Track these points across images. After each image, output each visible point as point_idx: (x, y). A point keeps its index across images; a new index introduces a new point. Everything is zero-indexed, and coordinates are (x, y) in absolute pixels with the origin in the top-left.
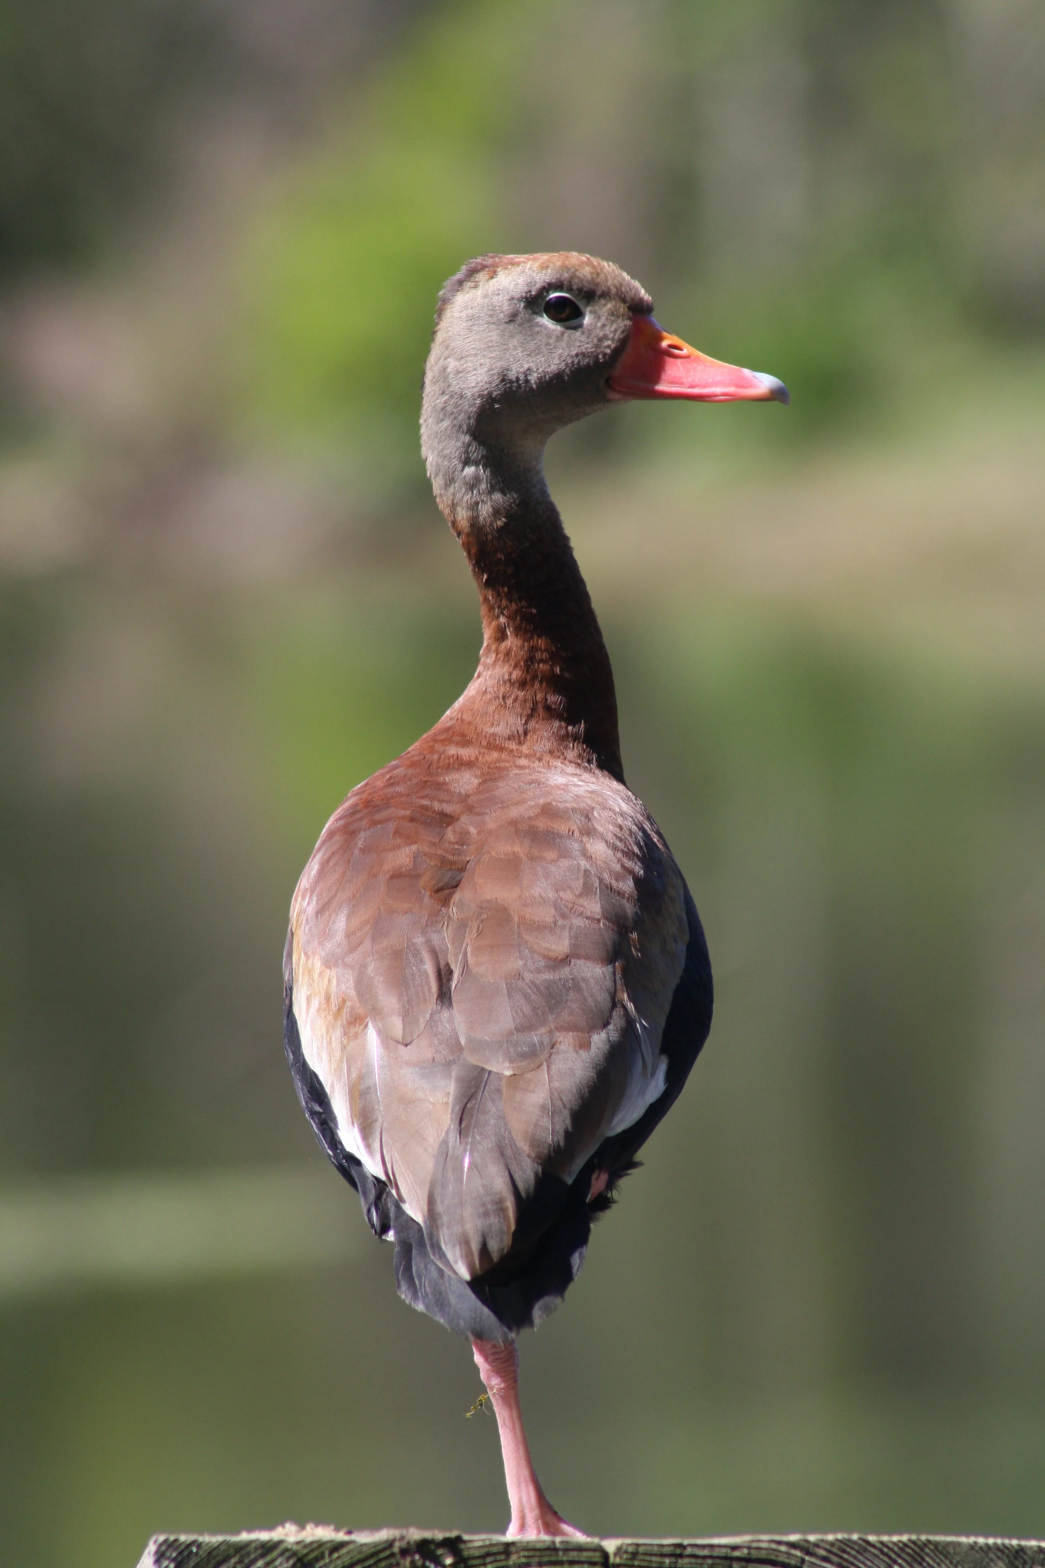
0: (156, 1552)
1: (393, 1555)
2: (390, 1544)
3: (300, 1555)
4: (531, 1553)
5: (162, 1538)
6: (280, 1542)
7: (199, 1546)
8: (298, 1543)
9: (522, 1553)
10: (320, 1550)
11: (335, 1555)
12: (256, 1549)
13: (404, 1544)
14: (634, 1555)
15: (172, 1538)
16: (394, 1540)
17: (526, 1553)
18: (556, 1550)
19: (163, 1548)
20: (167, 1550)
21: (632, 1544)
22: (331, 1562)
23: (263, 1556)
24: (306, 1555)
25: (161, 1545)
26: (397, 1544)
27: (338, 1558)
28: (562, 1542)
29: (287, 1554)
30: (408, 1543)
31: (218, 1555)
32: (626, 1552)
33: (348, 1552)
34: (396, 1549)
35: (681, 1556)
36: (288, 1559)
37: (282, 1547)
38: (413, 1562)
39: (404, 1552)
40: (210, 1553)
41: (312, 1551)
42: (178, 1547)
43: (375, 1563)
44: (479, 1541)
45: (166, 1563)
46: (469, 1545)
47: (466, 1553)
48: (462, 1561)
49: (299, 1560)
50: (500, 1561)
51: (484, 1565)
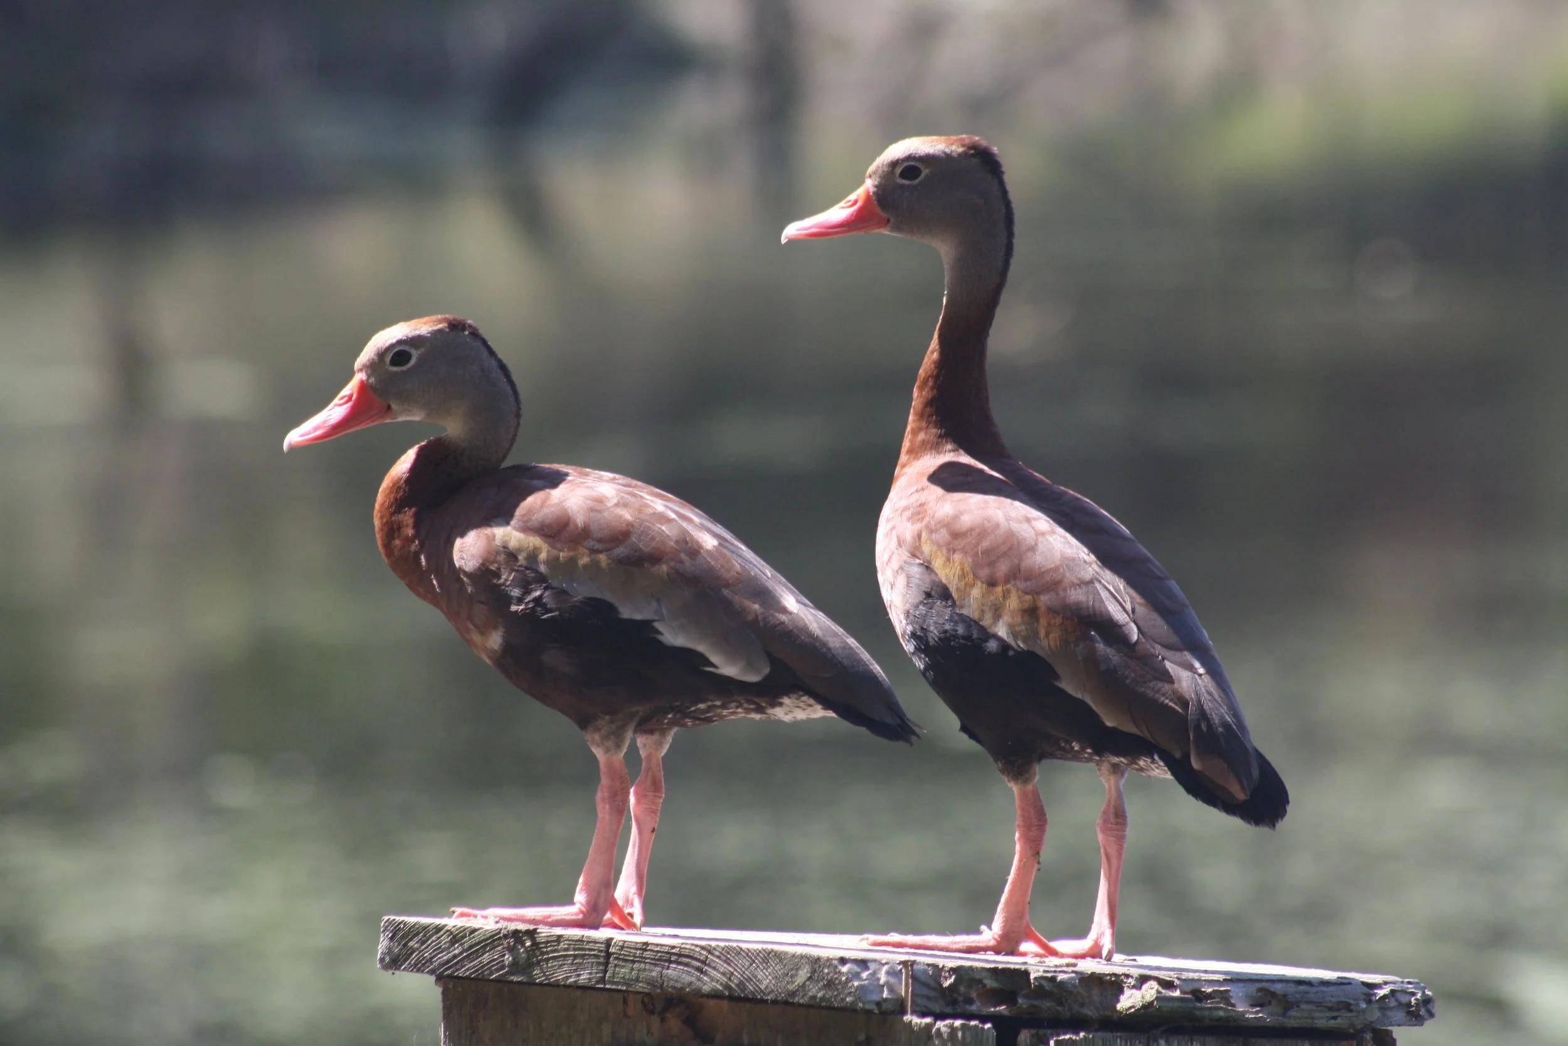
7: (405, 925)
16: (501, 929)
18: (582, 941)
22: (470, 939)
24: (458, 934)
27: (474, 937)
29: (448, 933)
30: (508, 931)
35: (645, 950)
36: (449, 936)
38: (509, 943)
39: (506, 936)
41: (461, 932)
42: (394, 924)
43: (491, 942)
44: (545, 933)
45: (387, 933)
46: (541, 935)
47: (538, 940)
48: (535, 944)
49: (454, 937)
50: (554, 946)
51: (547, 947)
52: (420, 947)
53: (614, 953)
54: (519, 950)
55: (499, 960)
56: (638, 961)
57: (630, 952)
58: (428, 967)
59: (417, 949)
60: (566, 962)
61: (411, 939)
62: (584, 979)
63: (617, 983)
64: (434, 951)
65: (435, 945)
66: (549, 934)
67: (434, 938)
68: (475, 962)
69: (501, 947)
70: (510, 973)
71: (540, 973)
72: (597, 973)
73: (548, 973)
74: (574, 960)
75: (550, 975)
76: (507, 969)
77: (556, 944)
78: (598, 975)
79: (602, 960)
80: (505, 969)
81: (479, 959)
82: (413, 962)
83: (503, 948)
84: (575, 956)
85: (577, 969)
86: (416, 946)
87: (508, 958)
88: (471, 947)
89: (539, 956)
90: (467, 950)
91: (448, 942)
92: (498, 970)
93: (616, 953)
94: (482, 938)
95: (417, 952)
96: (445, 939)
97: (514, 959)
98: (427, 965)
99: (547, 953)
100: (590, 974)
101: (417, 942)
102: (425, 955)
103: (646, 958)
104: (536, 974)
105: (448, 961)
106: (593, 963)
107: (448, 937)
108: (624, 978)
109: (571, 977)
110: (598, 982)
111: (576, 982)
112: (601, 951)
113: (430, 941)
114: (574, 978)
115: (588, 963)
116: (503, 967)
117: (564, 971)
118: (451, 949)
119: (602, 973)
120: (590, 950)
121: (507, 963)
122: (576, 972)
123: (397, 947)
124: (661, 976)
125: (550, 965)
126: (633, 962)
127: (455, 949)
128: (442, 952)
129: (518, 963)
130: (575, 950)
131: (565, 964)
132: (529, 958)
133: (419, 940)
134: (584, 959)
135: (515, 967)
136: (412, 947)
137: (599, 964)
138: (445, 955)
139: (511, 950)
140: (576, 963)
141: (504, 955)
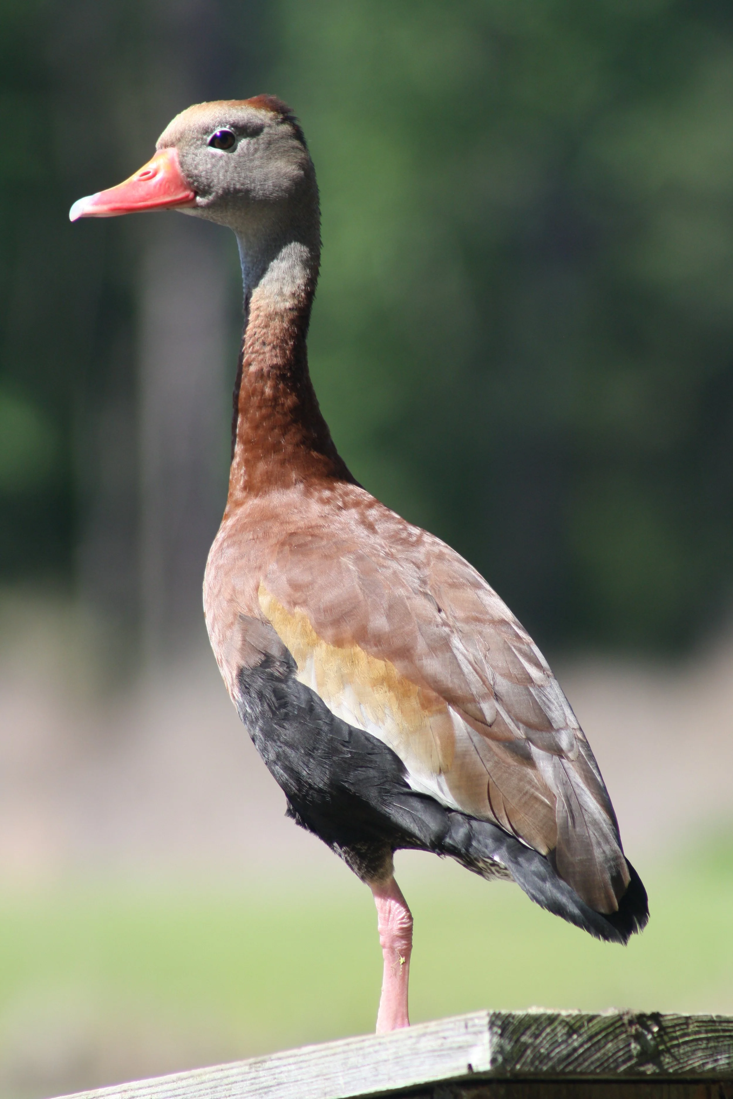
0: (489, 1021)
1: (623, 1025)
2: (622, 1016)
4: (701, 1024)
5: (491, 1011)
6: (559, 1015)
8: (569, 1016)
9: (696, 1024)
10: (582, 1021)
11: (590, 1025)
12: (546, 1019)
13: (630, 1017)
15: (497, 1011)
17: (698, 1024)
19: (493, 1019)
20: (495, 1020)
23: (550, 1024)
25: (491, 1016)
26: (626, 1017)
28: (716, 1016)
31: (524, 1023)
33: (598, 1022)
34: (625, 1020)
37: (560, 1019)
40: (520, 1022)
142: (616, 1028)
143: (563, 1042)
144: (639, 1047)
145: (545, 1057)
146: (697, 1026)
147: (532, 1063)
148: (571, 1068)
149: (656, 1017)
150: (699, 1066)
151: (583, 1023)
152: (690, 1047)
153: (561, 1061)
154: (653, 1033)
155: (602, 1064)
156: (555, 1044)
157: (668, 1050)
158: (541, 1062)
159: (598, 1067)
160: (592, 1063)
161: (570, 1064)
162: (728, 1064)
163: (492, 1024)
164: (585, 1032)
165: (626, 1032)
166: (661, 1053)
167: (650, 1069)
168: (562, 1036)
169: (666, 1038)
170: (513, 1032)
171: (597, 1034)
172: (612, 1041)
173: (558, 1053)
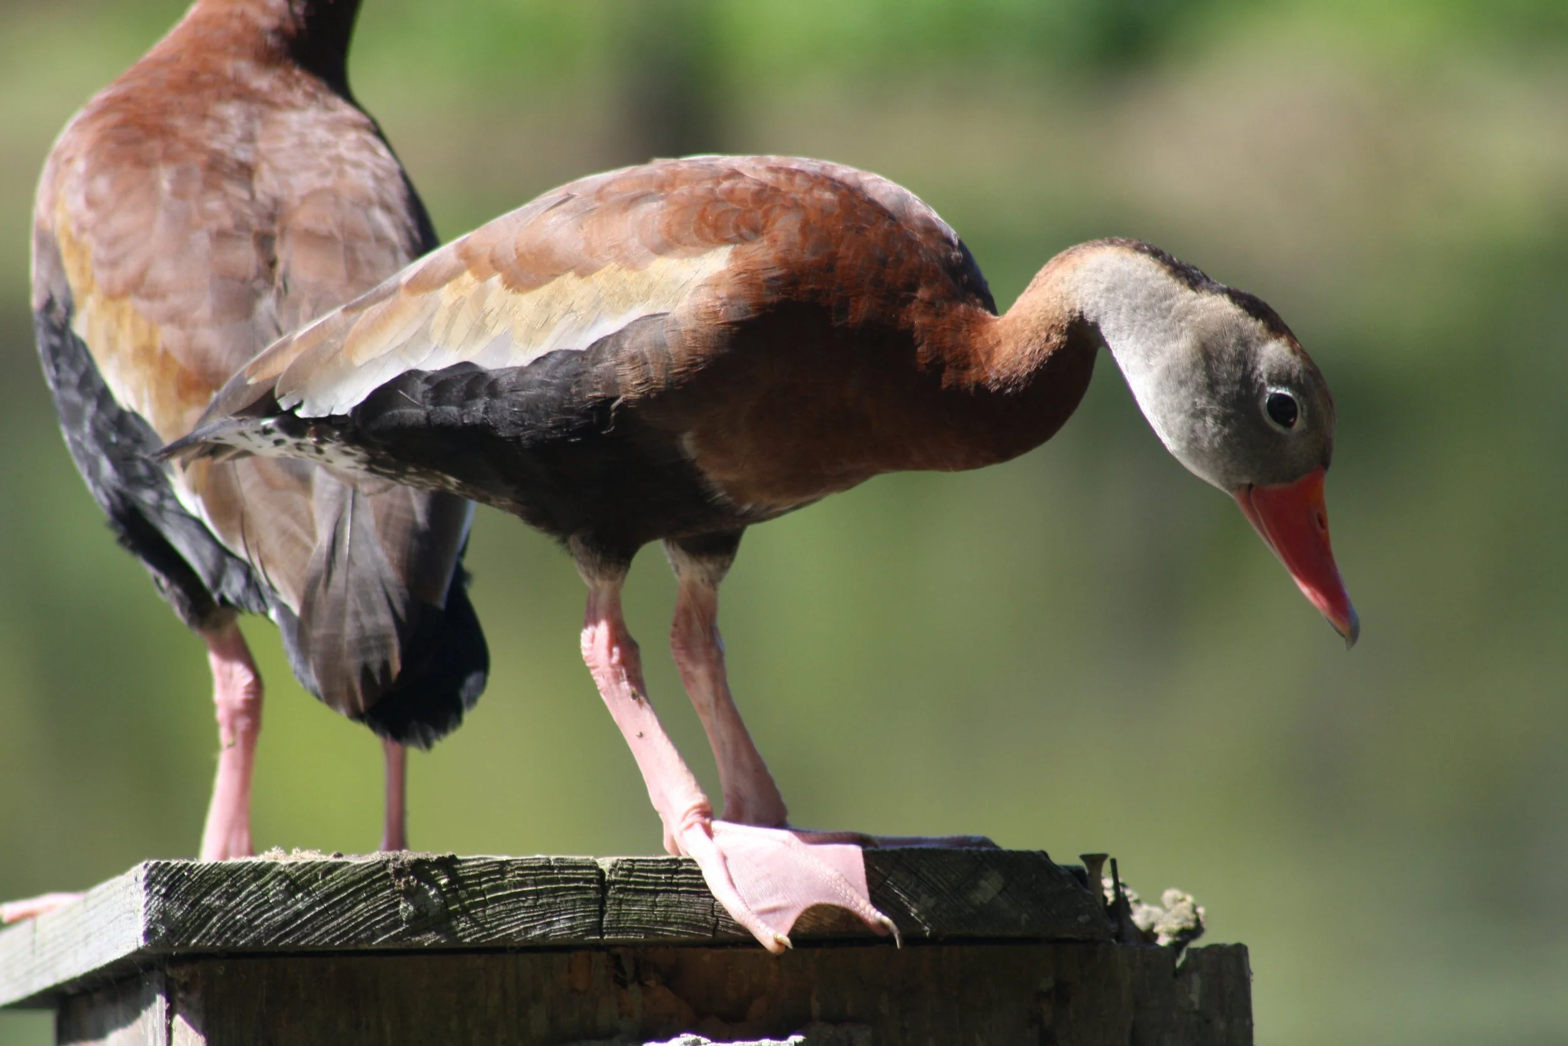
0: (147, 877)
1: (387, 876)
2: (384, 865)
3: (293, 877)
4: (527, 872)
5: (152, 863)
6: (274, 864)
7: (191, 870)
8: (291, 865)
9: (518, 872)
10: (313, 872)
11: (329, 878)
12: (248, 873)
13: (398, 865)
14: (630, 871)
15: (163, 862)
16: (388, 861)
17: (522, 872)
18: (552, 868)
19: (154, 872)
20: (157, 875)
21: (628, 860)
22: (325, 884)
23: (255, 879)
24: (300, 877)
25: (151, 870)
26: (391, 865)
27: (332, 880)
28: (557, 860)
29: (279, 877)
30: (402, 863)
31: (209, 879)
32: (621, 869)
33: (342, 875)
34: (390, 871)
35: (676, 872)
36: (281, 882)
37: (275, 869)
38: (407, 882)
39: (399, 873)
40: (201, 877)
41: (305, 873)
42: (169, 872)
43: (369, 885)
44: (474, 860)
45: (158, 888)
46: (464, 865)
47: (461, 873)
48: (457, 881)
49: (293, 882)
50: (495, 880)
51: (480, 884)
52: (225, 905)
53: (615, 882)
54: (427, 892)
55: (389, 912)
56: (664, 891)
57: (647, 877)
58: (246, 935)
59: (220, 908)
60: (521, 904)
61: (206, 894)
62: (563, 929)
63: (624, 931)
64: (253, 909)
65: (257, 899)
66: (482, 862)
67: (253, 887)
68: (340, 920)
69: (388, 891)
70: (414, 931)
71: (472, 927)
72: (584, 917)
73: (488, 926)
74: (538, 899)
75: (491, 928)
76: (405, 926)
77: (498, 876)
78: (587, 921)
79: (592, 895)
80: (402, 926)
81: (348, 915)
82: (214, 930)
83: (394, 893)
84: (538, 894)
85: (545, 914)
86: (217, 903)
87: (405, 908)
88: (328, 897)
89: (466, 899)
90: (321, 902)
91: (281, 892)
92: (385, 930)
93: (620, 882)
94: (352, 878)
95: (220, 914)
96: (275, 890)
97: (417, 909)
98: (243, 932)
99: (482, 893)
100: (571, 919)
101: (219, 898)
102: (238, 917)
103: (678, 885)
104: (463, 930)
105: (286, 923)
106: (574, 900)
107: (280, 885)
108: (639, 921)
109: (534, 927)
110: (588, 932)
111: (544, 935)
112: (590, 881)
113: (244, 894)
114: (541, 929)
115: (566, 902)
116: (397, 924)
117: (518, 920)
118: (289, 903)
119: (595, 916)
120: (567, 880)
121: (404, 916)
122: (544, 919)
123: (180, 908)
124: (713, 912)
125: (488, 912)
126: (656, 893)
127: (297, 902)
128: (271, 908)
129: (426, 914)
130: (536, 883)
131: (519, 908)
132: (446, 904)
133: (223, 893)
134: (556, 897)
135: (421, 922)
136: (209, 906)
137: (587, 902)
138: (278, 914)
139: (409, 894)
140: (541, 905)
141: (397, 904)
142: (374, 882)
143: (277, 904)
144: (411, 908)
145: (242, 927)
146: (519, 875)
147: (220, 934)
148: (289, 940)
149: (448, 864)
150: (519, 932)
151: (316, 875)
152: (505, 904)
153: (269, 932)
154: (439, 887)
155: (346, 933)
156: (263, 906)
157: (465, 911)
158: (235, 934)
159: (338, 938)
160: (327, 933)
161: (287, 935)
162: (570, 928)
163: (150, 882)
164: (319, 888)
165: (392, 885)
166: (454, 914)
167: (429, 939)
168: (275, 895)
169: (462, 893)
170: (187, 892)
171: (338, 891)
172: (365, 900)
173: (267, 920)
